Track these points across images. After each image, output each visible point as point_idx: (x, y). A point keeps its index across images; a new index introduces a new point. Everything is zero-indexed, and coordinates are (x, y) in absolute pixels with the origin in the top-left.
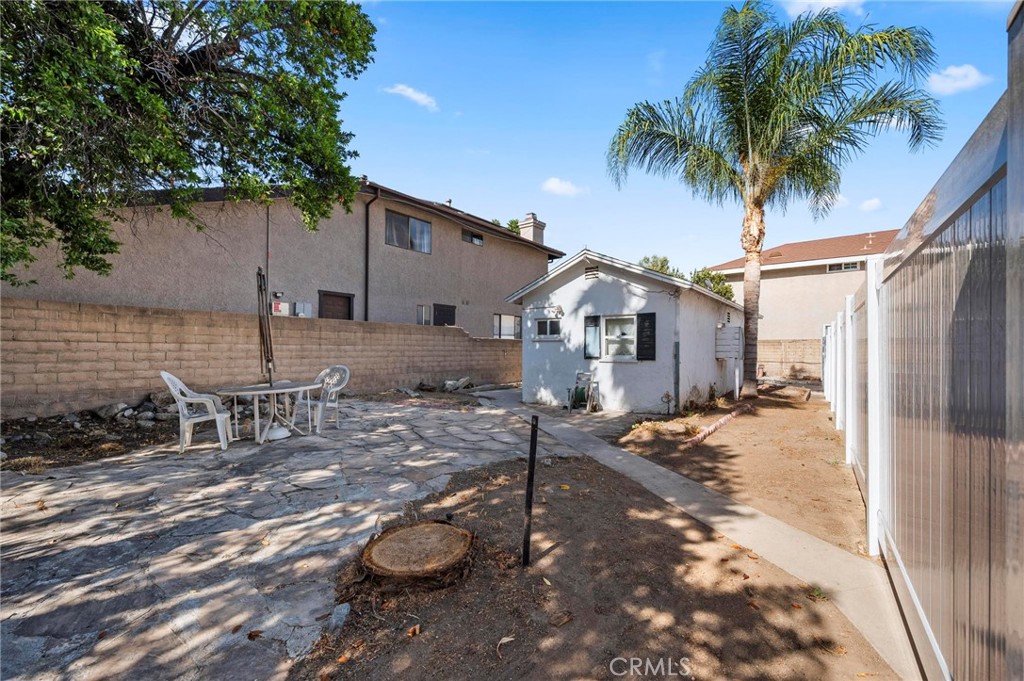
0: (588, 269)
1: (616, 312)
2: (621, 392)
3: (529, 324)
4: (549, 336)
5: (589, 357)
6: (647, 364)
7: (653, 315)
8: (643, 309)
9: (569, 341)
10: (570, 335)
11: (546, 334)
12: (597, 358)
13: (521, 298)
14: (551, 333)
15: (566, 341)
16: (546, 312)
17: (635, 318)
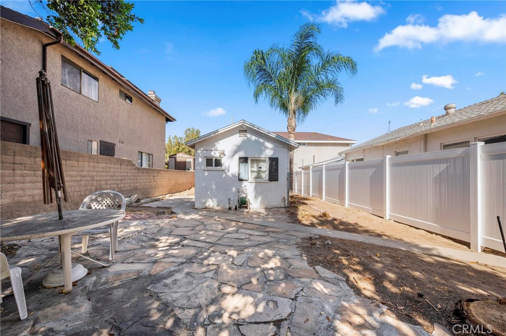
0: (240, 131)
1: (256, 156)
2: (260, 199)
3: (200, 160)
4: (214, 168)
5: (241, 180)
6: (274, 183)
7: (277, 158)
8: (272, 156)
9: (228, 171)
10: (229, 167)
11: (212, 166)
12: (246, 180)
13: (195, 144)
14: (215, 166)
15: (226, 171)
16: (212, 153)
17: (267, 160)
